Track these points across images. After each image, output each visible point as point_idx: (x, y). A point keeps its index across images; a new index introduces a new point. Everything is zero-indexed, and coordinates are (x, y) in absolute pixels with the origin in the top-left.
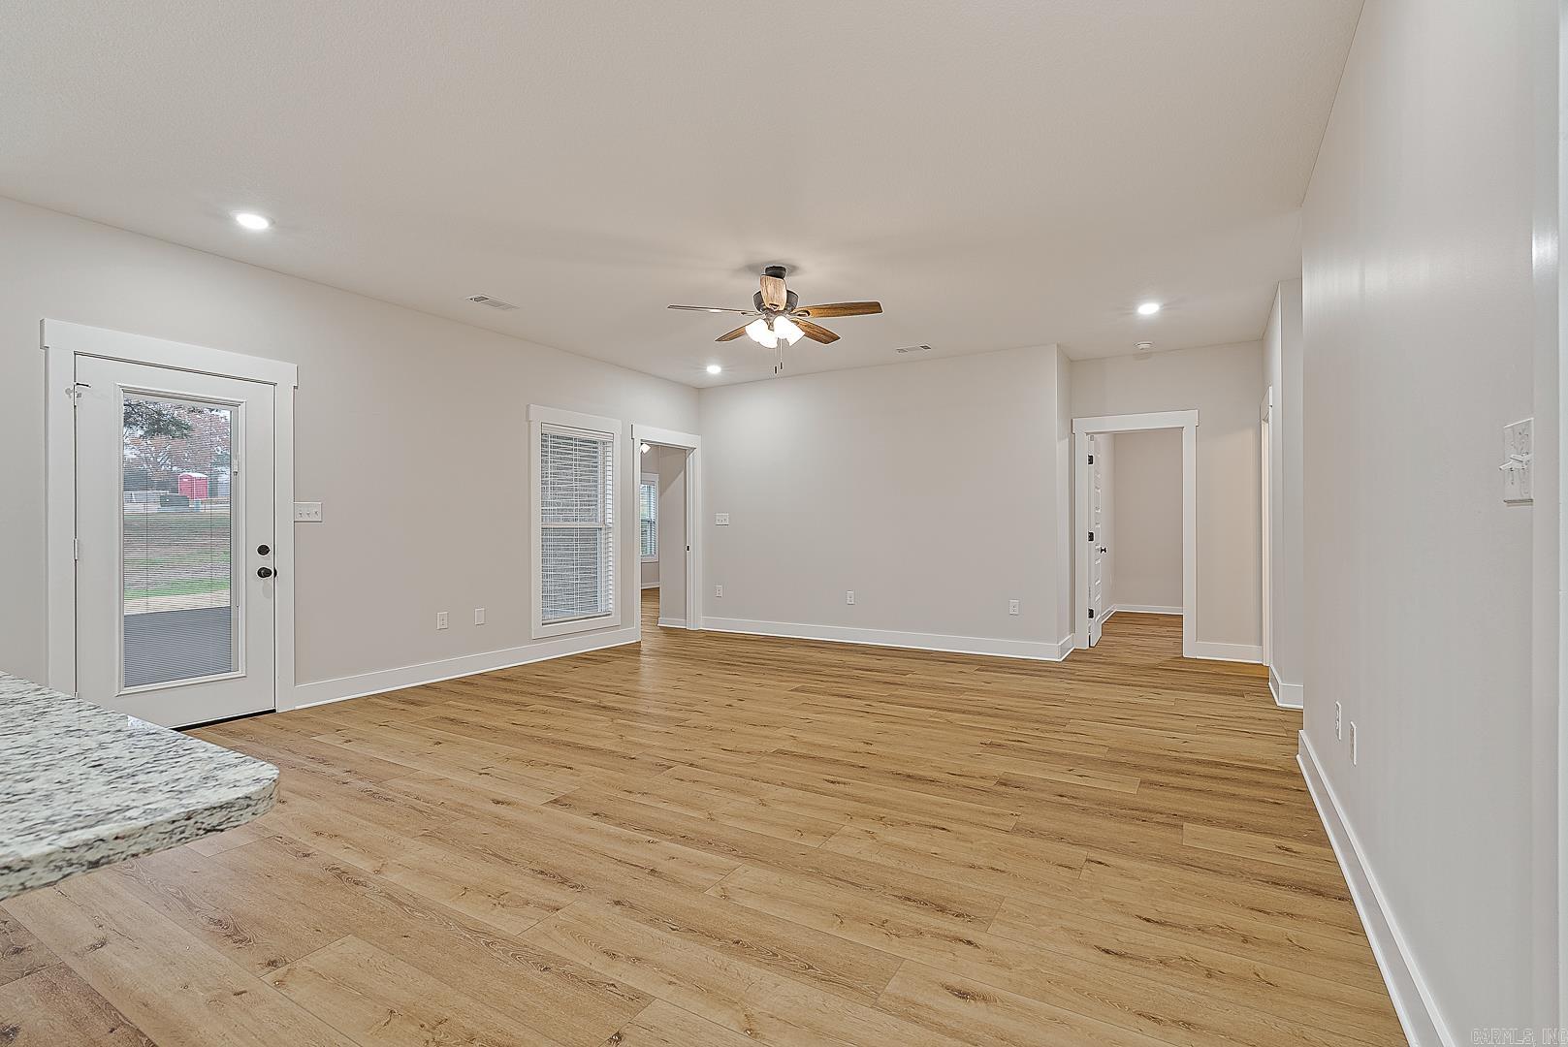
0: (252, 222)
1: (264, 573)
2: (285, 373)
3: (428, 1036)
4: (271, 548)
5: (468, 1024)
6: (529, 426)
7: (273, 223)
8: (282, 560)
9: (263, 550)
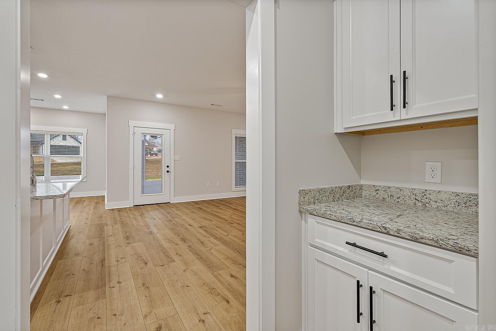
0: (160, 96)
1: (168, 172)
2: (172, 127)
3: (210, 291)
4: (169, 166)
5: (219, 291)
6: (232, 135)
7: (163, 96)
8: (171, 169)
9: (168, 167)
